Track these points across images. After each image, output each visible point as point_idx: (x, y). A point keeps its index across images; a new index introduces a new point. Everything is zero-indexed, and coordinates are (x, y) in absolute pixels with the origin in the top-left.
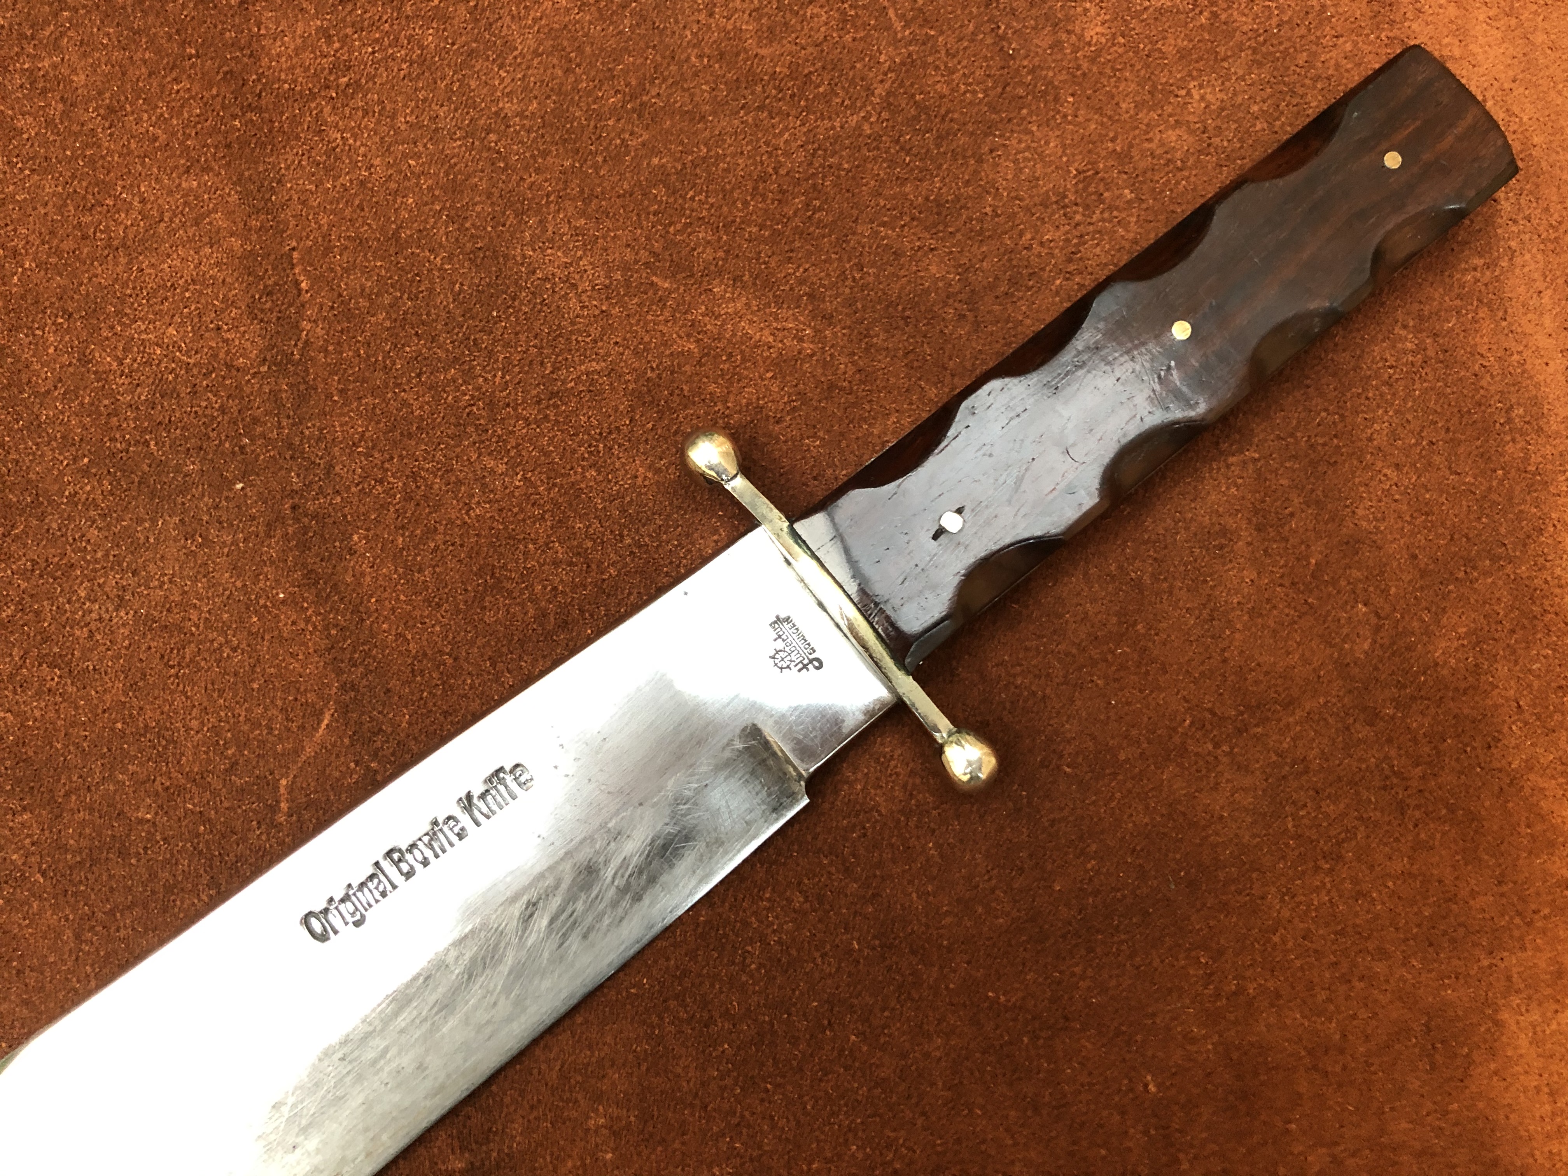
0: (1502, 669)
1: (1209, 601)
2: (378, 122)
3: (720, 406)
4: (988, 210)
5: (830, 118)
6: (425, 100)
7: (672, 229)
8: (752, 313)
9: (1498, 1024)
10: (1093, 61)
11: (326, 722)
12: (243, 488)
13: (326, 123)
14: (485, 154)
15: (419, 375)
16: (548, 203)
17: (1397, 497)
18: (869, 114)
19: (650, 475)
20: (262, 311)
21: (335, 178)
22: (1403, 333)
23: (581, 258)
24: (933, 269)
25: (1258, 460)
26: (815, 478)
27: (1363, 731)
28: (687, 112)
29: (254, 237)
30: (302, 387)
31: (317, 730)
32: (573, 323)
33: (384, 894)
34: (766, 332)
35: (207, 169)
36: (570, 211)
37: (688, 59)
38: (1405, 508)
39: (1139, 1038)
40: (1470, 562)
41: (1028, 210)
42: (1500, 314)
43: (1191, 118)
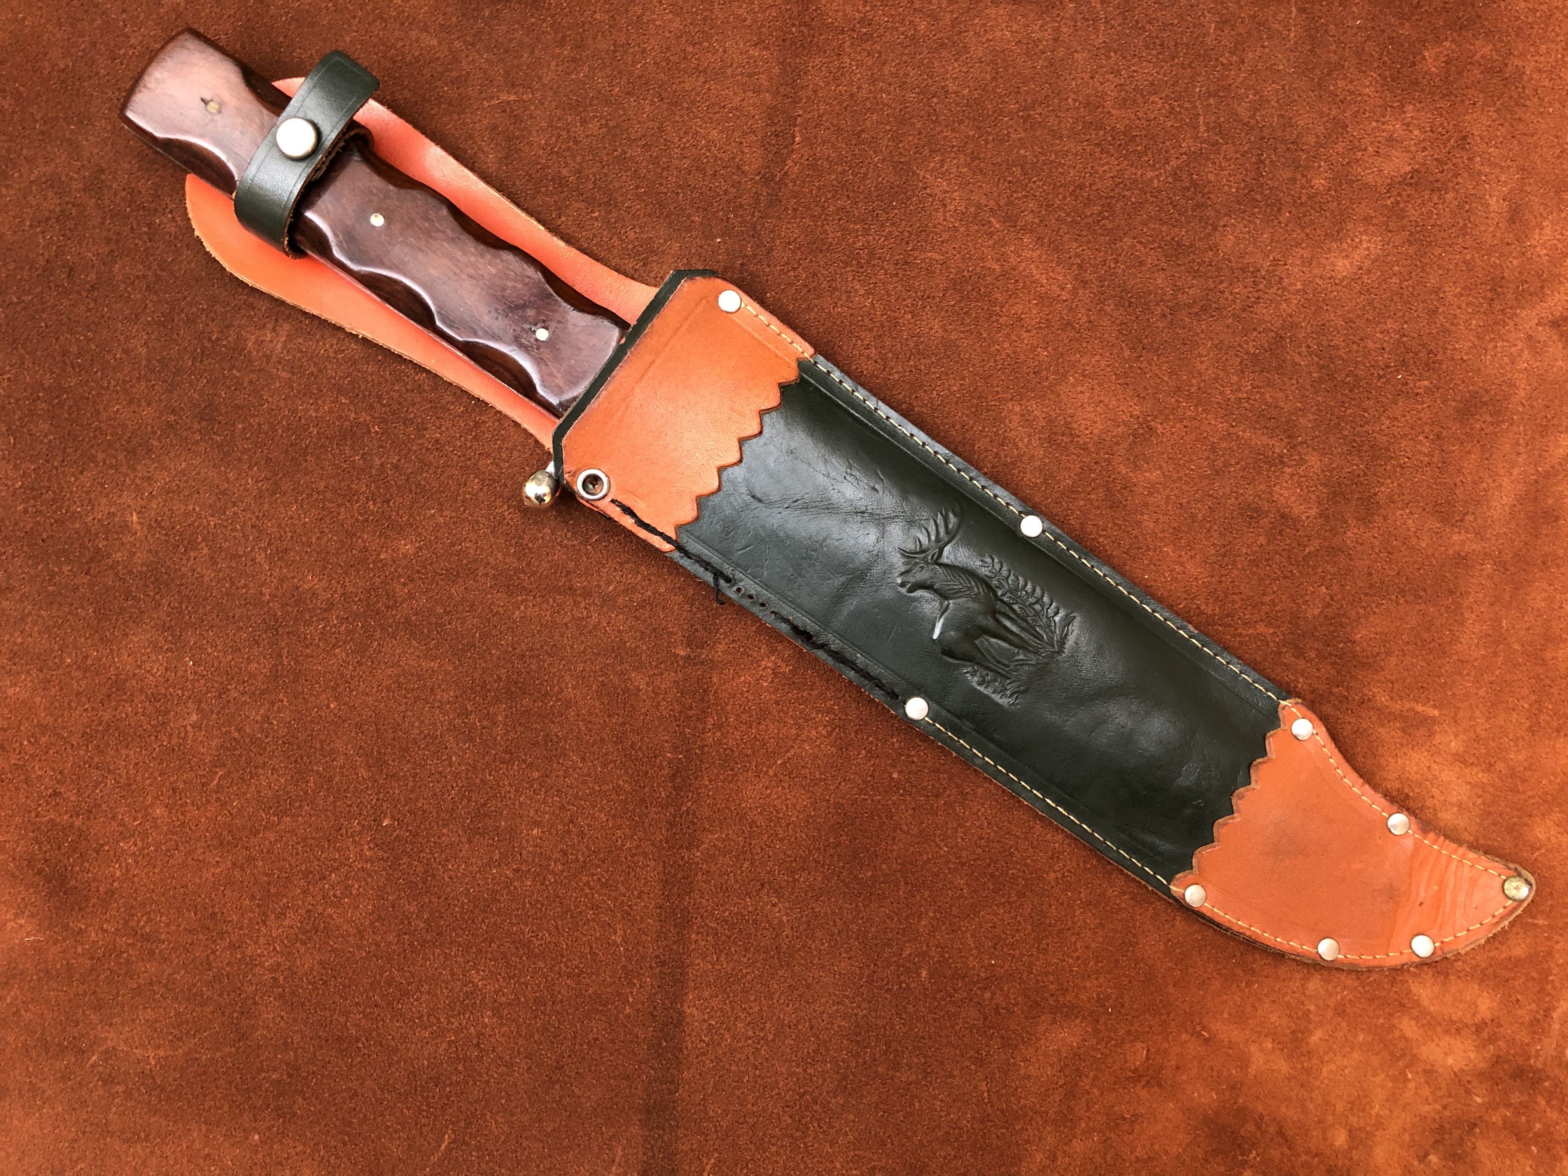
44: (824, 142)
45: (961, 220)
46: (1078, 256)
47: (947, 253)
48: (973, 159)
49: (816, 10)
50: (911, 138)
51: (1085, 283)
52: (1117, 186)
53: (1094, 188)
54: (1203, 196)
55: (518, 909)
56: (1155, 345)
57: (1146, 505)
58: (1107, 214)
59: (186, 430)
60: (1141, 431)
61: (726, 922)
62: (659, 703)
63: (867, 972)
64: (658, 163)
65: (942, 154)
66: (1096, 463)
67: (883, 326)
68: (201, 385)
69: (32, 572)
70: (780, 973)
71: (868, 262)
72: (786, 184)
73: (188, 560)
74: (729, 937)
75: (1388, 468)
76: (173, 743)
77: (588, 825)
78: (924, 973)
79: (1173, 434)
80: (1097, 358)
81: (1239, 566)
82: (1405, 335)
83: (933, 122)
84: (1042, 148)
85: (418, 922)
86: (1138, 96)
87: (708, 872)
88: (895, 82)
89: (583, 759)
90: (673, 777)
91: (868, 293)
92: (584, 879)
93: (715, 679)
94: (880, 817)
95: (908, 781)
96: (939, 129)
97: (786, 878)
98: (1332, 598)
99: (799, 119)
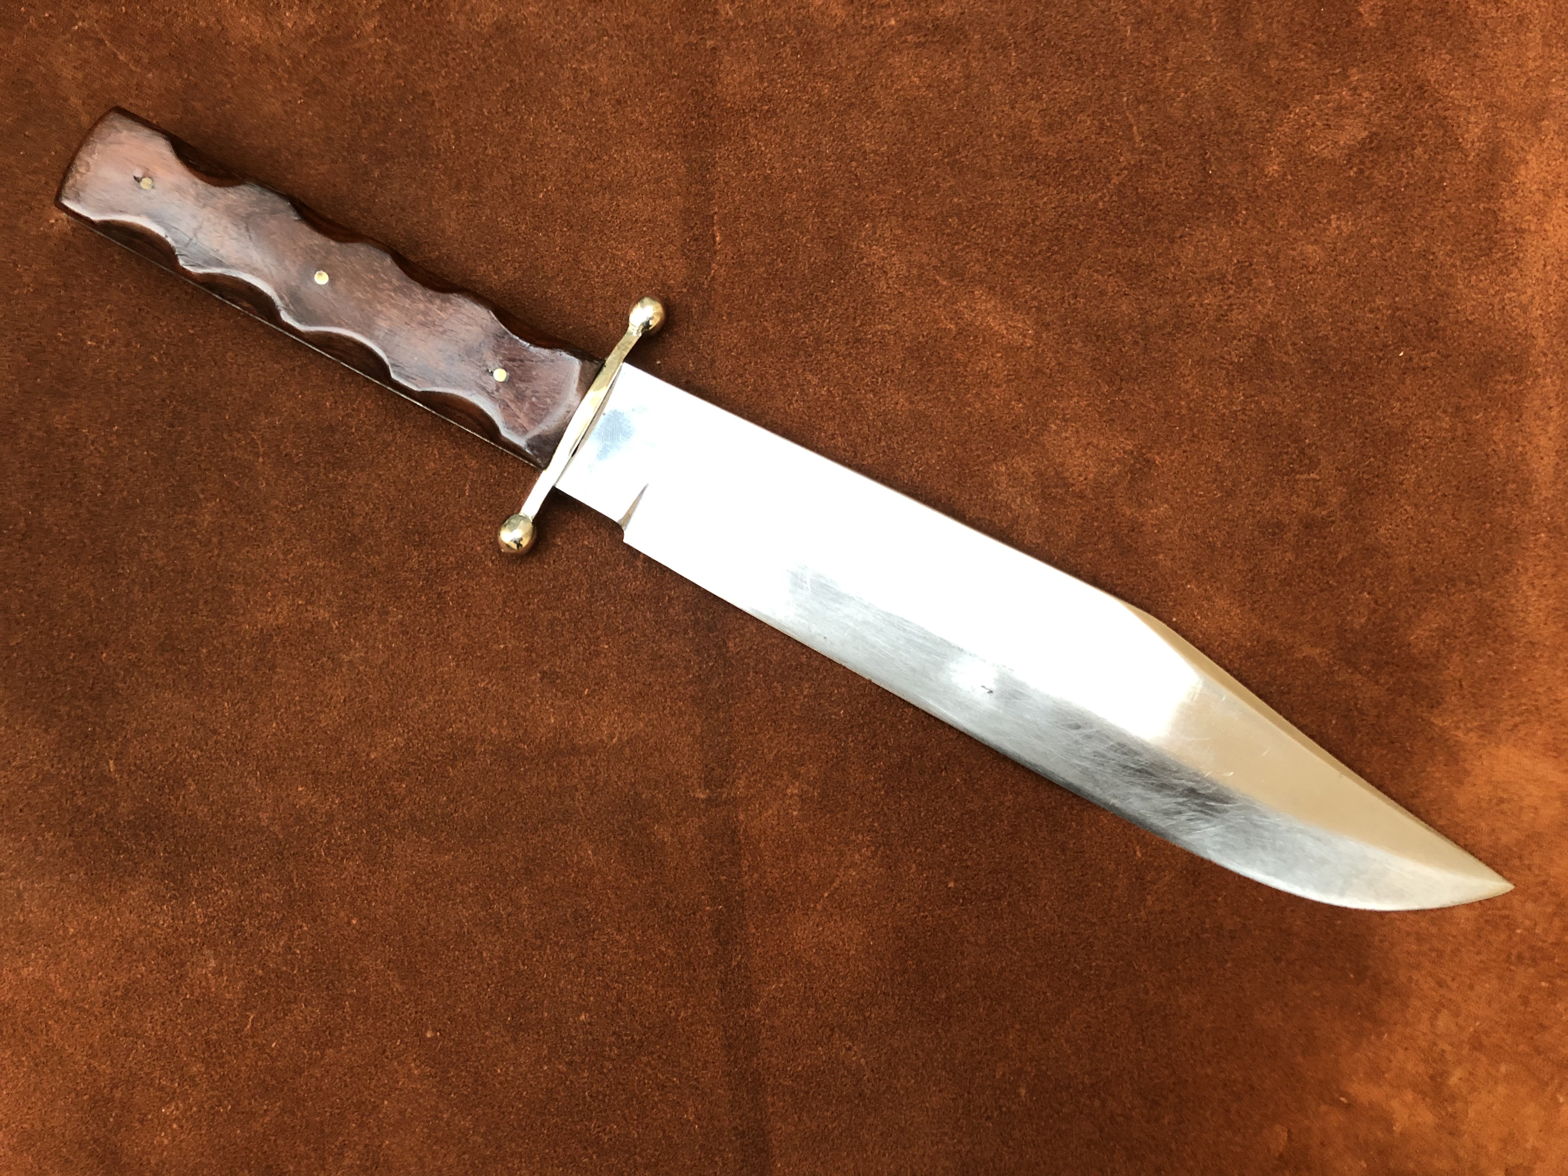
44: (746, 235)
45: (905, 285)
46: (1034, 298)
47: (897, 321)
48: (905, 219)
49: (712, 98)
50: (836, 210)
51: (1046, 325)
52: (1060, 216)
53: (1038, 223)
54: (1153, 209)
55: (578, 1105)
56: (1134, 375)
57: (1159, 543)
58: (1056, 248)
59: (149, 665)
60: (1138, 466)
61: (801, 1077)
62: (687, 853)
63: (961, 1102)
65: (872, 221)
66: (1097, 509)
67: (845, 412)
68: (155, 616)
69: (17, 845)
70: (870, 1121)
71: (816, 349)
72: (715, 289)
73: (177, 799)
74: (807, 1093)
75: (1409, 453)
76: (196, 994)
77: (637, 1001)
78: (1023, 1092)
79: (1173, 461)
80: (1075, 400)
81: (1271, 589)
82: (1398, 309)
83: (857, 188)
84: (975, 191)
85: (475, 1138)
86: (1064, 117)
87: (773, 1027)
88: (809, 154)
89: (619, 930)
90: (716, 932)
91: (823, 381)
92: (645, 1059)
93: (742, 817)
94: (944, 933)
95: (966, 888)
96: (863, 194)
97: (856, 1017)
98: (1376, 602)
99: (715, 217)
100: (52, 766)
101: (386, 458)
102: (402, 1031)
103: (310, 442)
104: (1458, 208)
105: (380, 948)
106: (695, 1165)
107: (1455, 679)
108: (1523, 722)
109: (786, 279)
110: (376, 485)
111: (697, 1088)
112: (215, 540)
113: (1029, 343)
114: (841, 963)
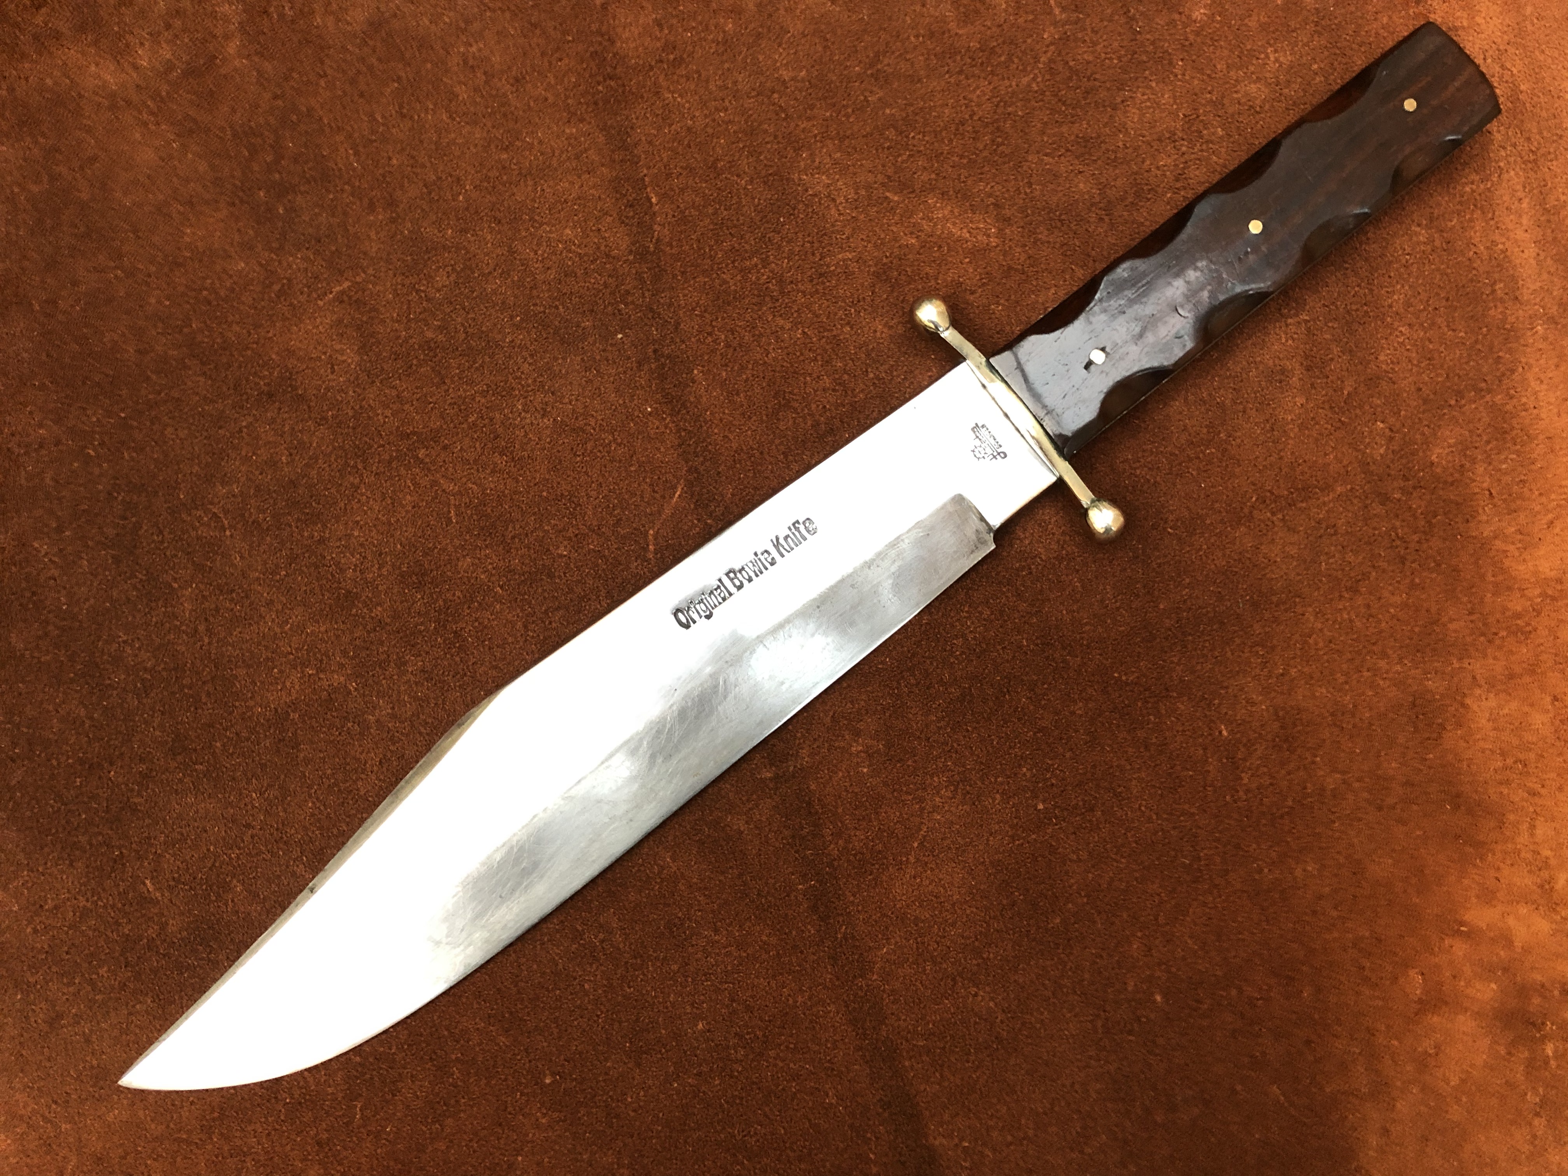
0: (1480, 469)
1: (1271, 417)
2: (697, 86)
3: (933, 283)
4: (1120, 144)
5: (1009, 78)
6: (729, 69)
7: (900, 159)
8: (956, 217)
9: (1463, 705)
10: (1197, 34)
11: (678, 493)
12: (622, 338)
13: (661, 87)
14: (771, 107)
15: (733, 262)
16: (816, 141)
17: (1408, 347)
18: (1036, 75)
19: (885, 330)
20: (627, 217)
21: (670, 125)
22: (1418, 229)
23: (838, 180)
24: (1081, 186)
25: (1309, 321)
26: (998, 333)
27: (1377, 509)
28: (909, 76)
29: (618, 167)
30: (657, 270)
31: (671, 498)
32: (833, 226)
33: (724, 599)
34: (965, 231)
35: (582, 120)
36: (831, 146)
37: (908, 38)
38: (1414, 355)
39: (1216, 701)
40: (1460, 394)
41: (1149, 144)
42: (1490, 215)
43: (1268, 75)
44: (682, 190)
45: (857, 208)
46: (990, 195)
47: (857, 248)
48: (842, 140)
49: (614, 57)
50: (769, 146)
51: (1007, 220)
52: (997, 106)
53: (976, 118)
54: (1089, 80)
55: (717, 1114)
58: (1000, 140)
59: (163, 773)
61: (933, 1034)
62: (766, 836)
63: (1099, 1023)
64: (523, 286)
65: (809, 149)
67: (826, 351)
68: (157, 721)
69: (72, 989)
70: (1012, 1062)
71: (782, 293)
72: (662, 251)
73: (226, 905)
74: (944, 1048)
75: (1392, 274)
76: (296, 1096)
77: (751, 997)
78: (1158, 998)
80: (1053, 291)
83: (784, 119)
84: (906, 99)
85: (621, 1171)
87: (893, 990)
88: (728, 96)
89: (716, 931)
90: (815, 909)
92: (772, 1053)
93: (813, 787)
94: (1043, 856)
95: (1055, 807)
96: (792, 125)
97: (974, 962)
98: (1391, 430)
99: (647, 179)
100: (87, 901)
101: (359, 501)
102: (520, 1084)
103: (275, 504)
104: (1390, 17)
105: (475, 1006)
106: (848, 1146)
107: (1483, 490)
108: (1557, 518)
109: (735, 226)
110: (356, 533)
111: (833, 1069)
112: (202, 628)
113: (994, 241)
114: (947, 911)
